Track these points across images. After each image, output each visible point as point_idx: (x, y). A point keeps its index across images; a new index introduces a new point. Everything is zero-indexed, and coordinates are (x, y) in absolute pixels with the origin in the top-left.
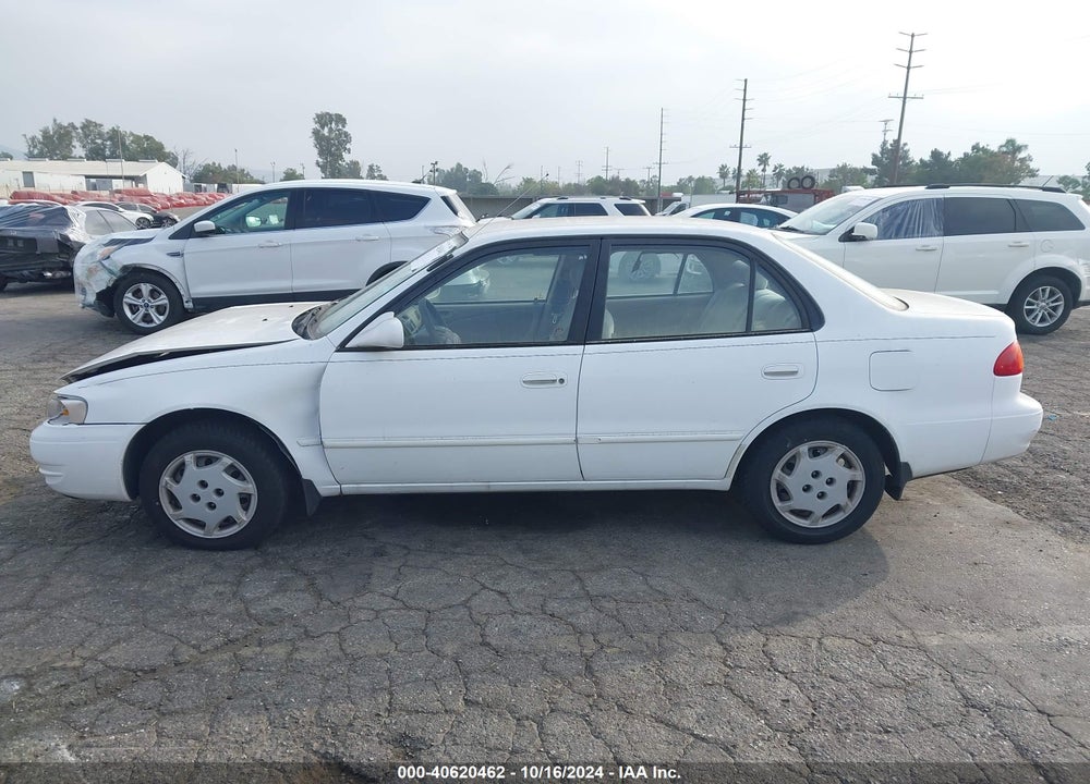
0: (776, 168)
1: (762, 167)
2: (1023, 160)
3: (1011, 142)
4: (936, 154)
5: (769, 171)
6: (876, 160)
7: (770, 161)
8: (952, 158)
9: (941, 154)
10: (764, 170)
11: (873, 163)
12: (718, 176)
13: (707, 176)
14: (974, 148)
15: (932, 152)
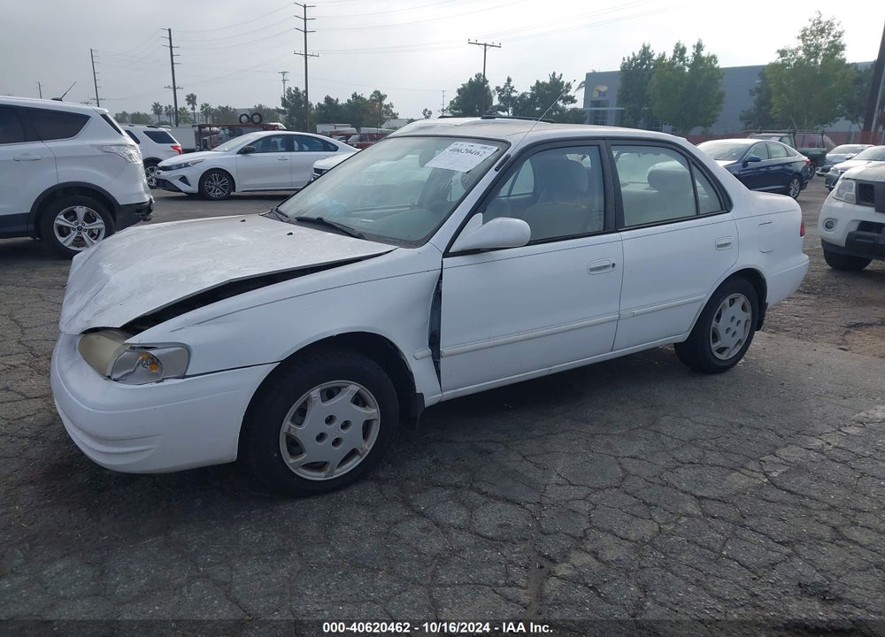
0: (203, 107)
1: (191, 106)
2: (387, 107)
3: (377, 93)
4: (328, 99)
5: (198, 109)
6: (284, 103)
7: (197, 102)
8: (340, 103)
9: (332, 100)
10: (193, 109)
11: (283, 105)
12: (152, 112)
13: (142, 112)
14: (353, 96)
15: (325, 98)
